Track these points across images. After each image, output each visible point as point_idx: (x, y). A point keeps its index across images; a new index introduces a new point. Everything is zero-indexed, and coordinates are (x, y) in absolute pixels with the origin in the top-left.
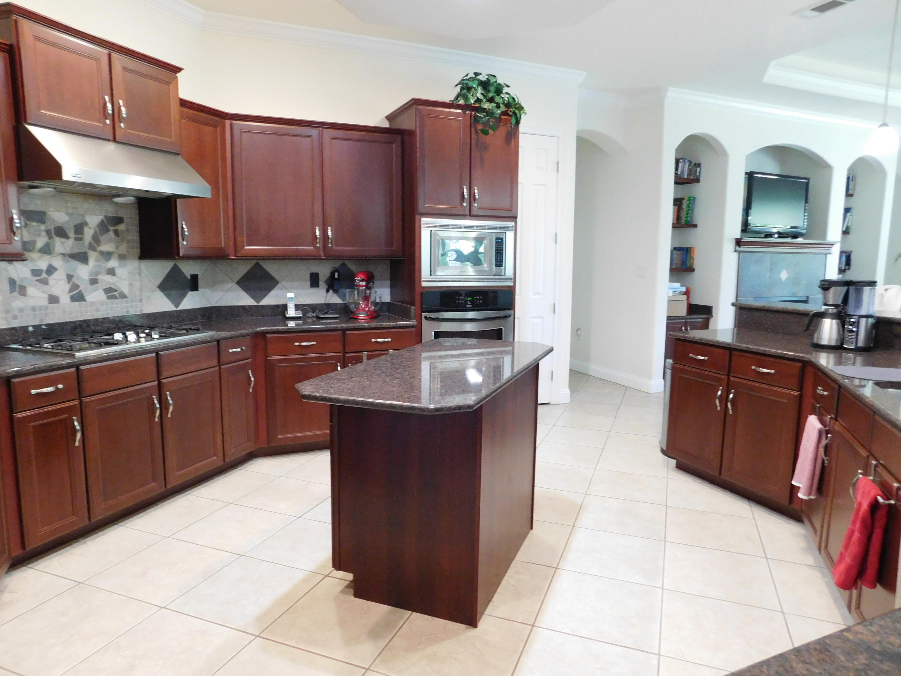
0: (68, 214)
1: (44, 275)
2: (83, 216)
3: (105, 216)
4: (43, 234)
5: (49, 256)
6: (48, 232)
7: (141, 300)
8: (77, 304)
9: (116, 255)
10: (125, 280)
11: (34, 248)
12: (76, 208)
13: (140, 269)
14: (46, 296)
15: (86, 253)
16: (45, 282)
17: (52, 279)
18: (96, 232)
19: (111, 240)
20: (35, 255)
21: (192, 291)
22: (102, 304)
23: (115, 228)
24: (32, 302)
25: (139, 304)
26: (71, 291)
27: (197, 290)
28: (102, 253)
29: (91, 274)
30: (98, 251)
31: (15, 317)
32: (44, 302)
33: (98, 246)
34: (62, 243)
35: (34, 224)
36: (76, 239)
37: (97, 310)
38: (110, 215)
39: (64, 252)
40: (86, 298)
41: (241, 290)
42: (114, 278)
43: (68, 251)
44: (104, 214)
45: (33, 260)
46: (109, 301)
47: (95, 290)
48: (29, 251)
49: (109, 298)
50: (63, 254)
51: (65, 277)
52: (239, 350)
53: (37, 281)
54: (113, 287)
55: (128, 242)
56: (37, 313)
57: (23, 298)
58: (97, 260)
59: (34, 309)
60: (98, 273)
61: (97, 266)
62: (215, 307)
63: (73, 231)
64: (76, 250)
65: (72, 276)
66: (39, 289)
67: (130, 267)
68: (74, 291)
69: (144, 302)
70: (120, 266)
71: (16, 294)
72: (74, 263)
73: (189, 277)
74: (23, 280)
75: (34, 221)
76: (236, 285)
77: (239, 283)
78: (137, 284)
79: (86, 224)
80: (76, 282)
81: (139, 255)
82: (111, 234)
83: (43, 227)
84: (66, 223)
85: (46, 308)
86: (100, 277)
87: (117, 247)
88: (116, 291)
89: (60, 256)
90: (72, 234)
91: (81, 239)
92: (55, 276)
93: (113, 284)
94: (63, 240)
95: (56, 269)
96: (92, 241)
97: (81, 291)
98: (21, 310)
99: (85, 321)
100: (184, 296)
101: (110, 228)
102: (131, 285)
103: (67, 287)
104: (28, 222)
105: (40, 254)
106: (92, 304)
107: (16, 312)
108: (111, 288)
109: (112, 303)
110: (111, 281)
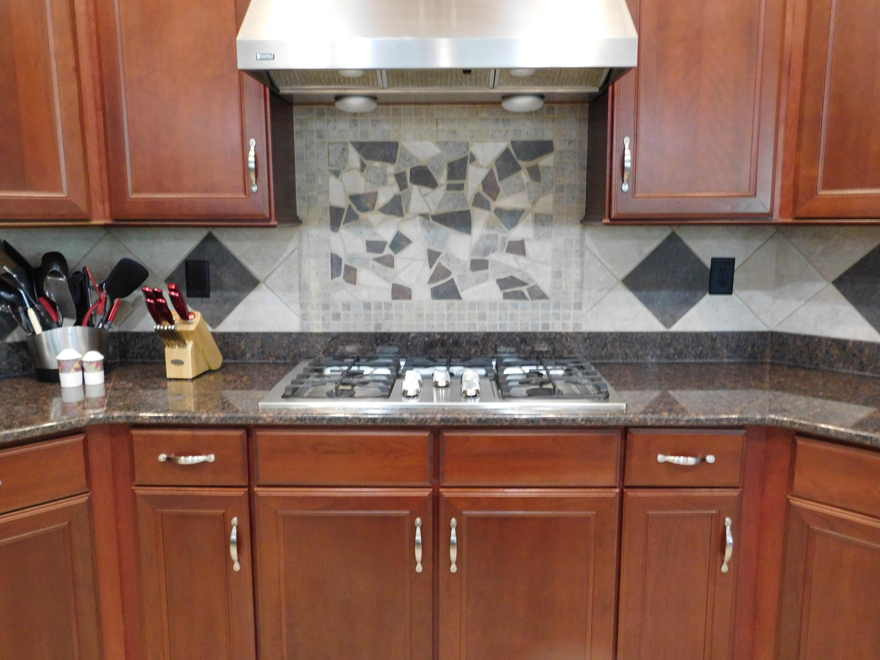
0: (438, 143)
1: (388, 251)
2: (467, 146)
3: (512, 143)
4: (392, 180)
5: (398, 219)
6: (400, 178)
7: (579, 306)
8: (444, 303)
9: (530, 217)
10: (545, 263)
11: (373, 205)
12: (454, 132)
13: (582, 242)
14: (389, 286)
15: (468, 213)
16: (389, 262)
17: (401, 258)
18: (491, 174)
19: (522, 188)
20: (374, 217)
21: (712, 292)
22: (493, 306)
23: (531, 163)
24: (364, 295)
25: (572, 312)
26: (432, 279)
27: (729, 291)
28: (499, 212)
29: (475, 250)
30: (493, 209)
31: (337, 317)
32: (386, 296)
33: (494, 199)
34: (424, 196)
35: (377, 164)
36: (449, 187)
37: (483, 317)
38: (524, 137)
39: (426, 211)
40: (462, 294)
41: (843, 300)
42: (521, 259)
43: (433, 209)
44: (511, 137)
45: (369, 225)
46: (508, 302)
47: (479, 281)
48: (365, 210)
49: (506, 296)
50: (425, 216)
51: (424, 256)
52: (691, 461)
53: (377, 260)
54: (517, 276)
55: (560, 189)
56: (373, 312)
57: (351, 287)
58: (489, 226)
59: (367, 306)
60: (487, 251)
61: (488, 237)
62: (772, 333)
63: (445, 173)
64: (448, 208)
65: (438, 254)
66: (378, 274)
67: (560, 240)
68: (437, 280)
69: (584, 309)
70: (538, 237)
71: (340, 279)
72: (444, 230)
73: (708, 264)
74: (352, 258)
75: (375, 158)
76: (833, 290)
77: (839, 283)
78: (575, 273)
79: (473, 158)
80: (444, 264)
81: (582, 217)
82: (524, 176)
83: (391, 169)
84: (434, 159)
85: (388, 306)
86: (492, 257)
87: (534, 203)
88: (524, 284)
89: (418, 219)
90: (442, 179)
91: (460, 187)
92: (407, 252)
93: (518, 271)
94: (426, 190)
95: (409, 242)
96: (481, 190)
97: (452, 279)
98: (347, 306)
99: (451, 335)
100: (690, 303)
101: (521, 163)
102: (558, 274)
103: (428, 272)
104: (366, 162)
105: (382, 216)
106: (472, 305)
107: (340, 309)
108: (512, 278)
109: (516, 306)
110: (515, 265)
